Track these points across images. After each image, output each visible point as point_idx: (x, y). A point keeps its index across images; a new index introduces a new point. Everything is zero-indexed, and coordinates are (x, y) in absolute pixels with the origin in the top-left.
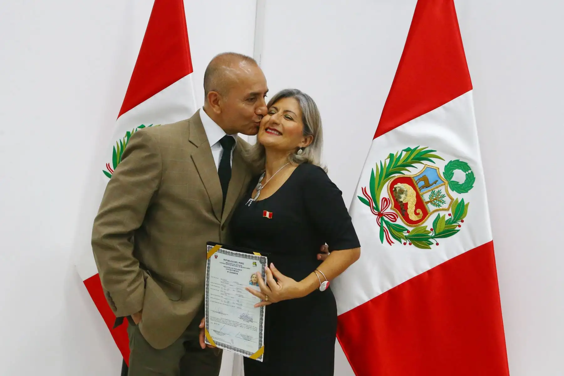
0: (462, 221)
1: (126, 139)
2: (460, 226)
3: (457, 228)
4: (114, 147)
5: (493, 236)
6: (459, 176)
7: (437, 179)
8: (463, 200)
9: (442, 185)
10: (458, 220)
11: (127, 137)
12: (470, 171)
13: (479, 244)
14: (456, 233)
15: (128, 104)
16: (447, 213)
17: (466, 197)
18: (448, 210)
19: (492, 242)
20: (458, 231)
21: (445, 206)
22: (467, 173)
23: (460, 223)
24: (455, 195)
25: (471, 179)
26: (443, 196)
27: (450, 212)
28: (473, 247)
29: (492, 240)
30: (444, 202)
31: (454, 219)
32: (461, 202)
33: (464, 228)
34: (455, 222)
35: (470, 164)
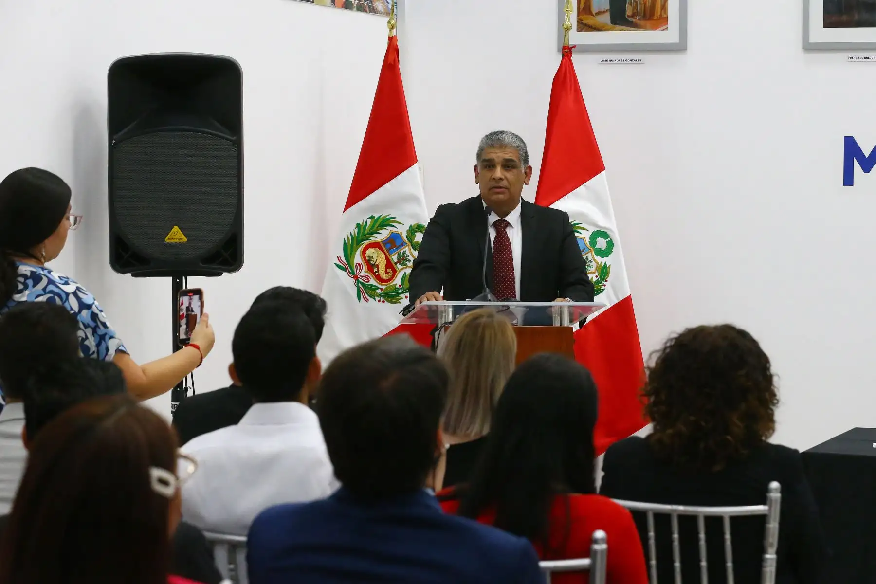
0: (606, 281)
1: (356, 231)
2: (605, 285)
3: (603, 287)
4: (344, 240)
5: (631, 292)
6: (602, 243)
7: (585, 247)
8: (605, 263)
9: (589, 252)
10: (603, 280)
11: (357, 229)
12: (609, 239)
13: (621, 299)
14: (602, 291)
15: (353, 199)
16: (594, 275)
17: (608, 261)
18: (594, 273)
19: (630, 296)
20: (604, 289)
21: (593, 269)
22: (607, 240)
23: (605, 283)
24: (599, 259)
25: (610, 245)
26: (591, 261)
27: (597, 274)
28: (617, 302)
29: (629, 295)
30: (591, 266)
31: (600, 280)
32: (604, 265)
33: (608, 286)
34: (601, 283)
35: (609, 233)
